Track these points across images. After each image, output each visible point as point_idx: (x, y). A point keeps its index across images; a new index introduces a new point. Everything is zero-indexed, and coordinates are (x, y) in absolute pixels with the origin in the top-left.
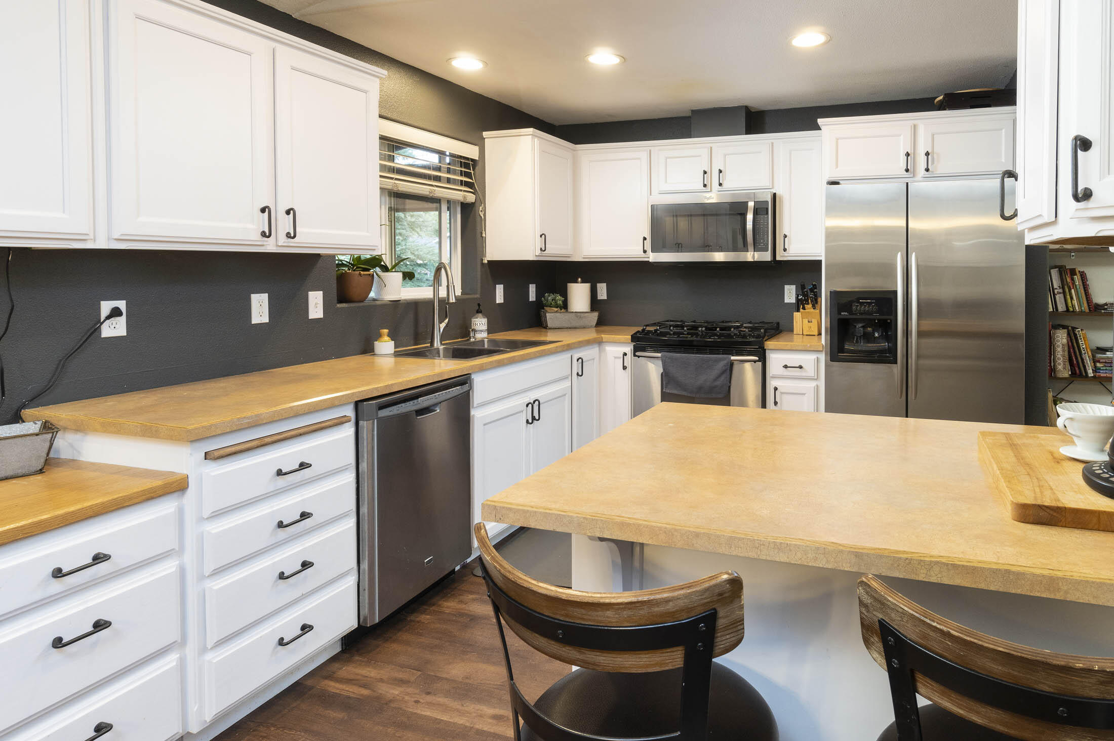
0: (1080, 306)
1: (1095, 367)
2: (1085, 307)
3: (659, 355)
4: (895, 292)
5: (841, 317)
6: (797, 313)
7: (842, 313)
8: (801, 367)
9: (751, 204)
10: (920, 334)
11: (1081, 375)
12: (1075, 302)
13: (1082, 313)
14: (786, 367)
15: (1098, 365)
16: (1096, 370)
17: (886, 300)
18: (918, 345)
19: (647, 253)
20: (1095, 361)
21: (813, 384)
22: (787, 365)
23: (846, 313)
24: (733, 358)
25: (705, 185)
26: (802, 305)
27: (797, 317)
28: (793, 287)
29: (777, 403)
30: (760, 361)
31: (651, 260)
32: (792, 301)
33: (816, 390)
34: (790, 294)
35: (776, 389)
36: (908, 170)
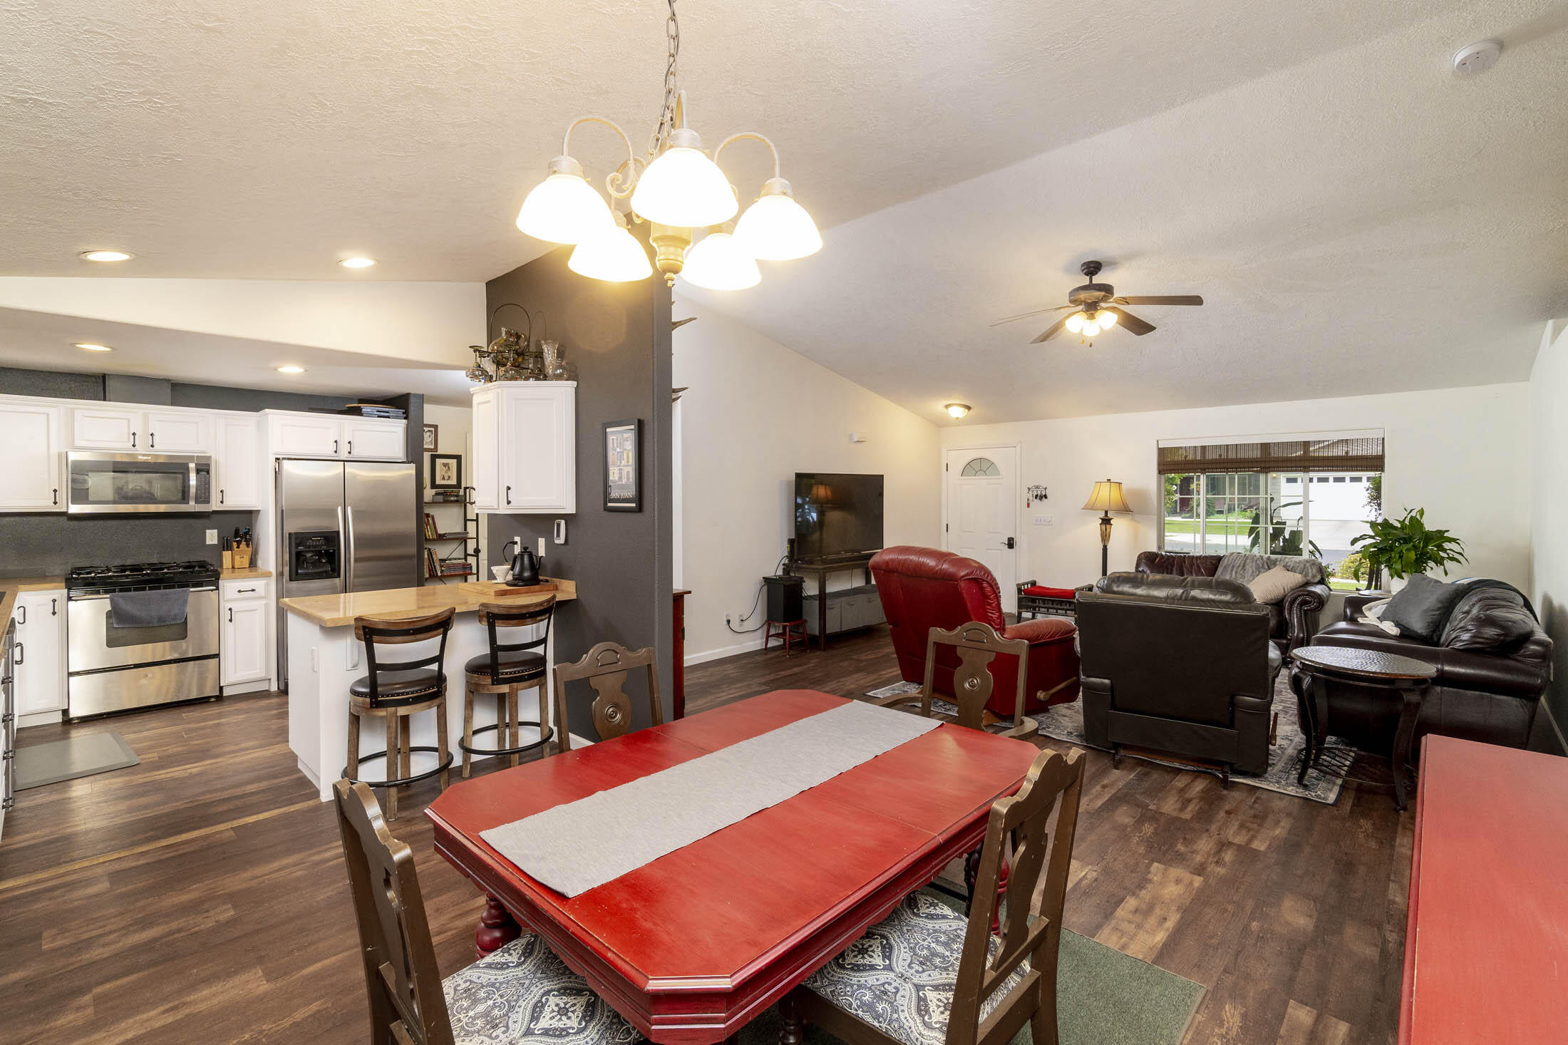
0: (432, 536)
2: (435, 537)
4: (338, 532)
5: (298, 550)
6: (226, 552)
7: (299, 547)
8: (253, 590)
9: (192, 465)
10: (356, 560)
11: (434, 576)
12: (430, 533)
13: (433, 540)
14: (240, 591)
15: (443, 569)
16: (442, 571)
17: (331, 538)
18: (354, 567)
19: (57, 504)
20: (441, 566)
21: (264, 602)
23: (302, 548)
24: (192, 589)
25: (134, 446)
26: (235, 544)
27: (227, 555)
28: (215, 531)
29: (231, 620)
30: (215, 590)
31: (71, 511)
32: (216, 543)
33: (267, 606)
34: (212, 537)
35: (230, 609)
36: (336, 452)
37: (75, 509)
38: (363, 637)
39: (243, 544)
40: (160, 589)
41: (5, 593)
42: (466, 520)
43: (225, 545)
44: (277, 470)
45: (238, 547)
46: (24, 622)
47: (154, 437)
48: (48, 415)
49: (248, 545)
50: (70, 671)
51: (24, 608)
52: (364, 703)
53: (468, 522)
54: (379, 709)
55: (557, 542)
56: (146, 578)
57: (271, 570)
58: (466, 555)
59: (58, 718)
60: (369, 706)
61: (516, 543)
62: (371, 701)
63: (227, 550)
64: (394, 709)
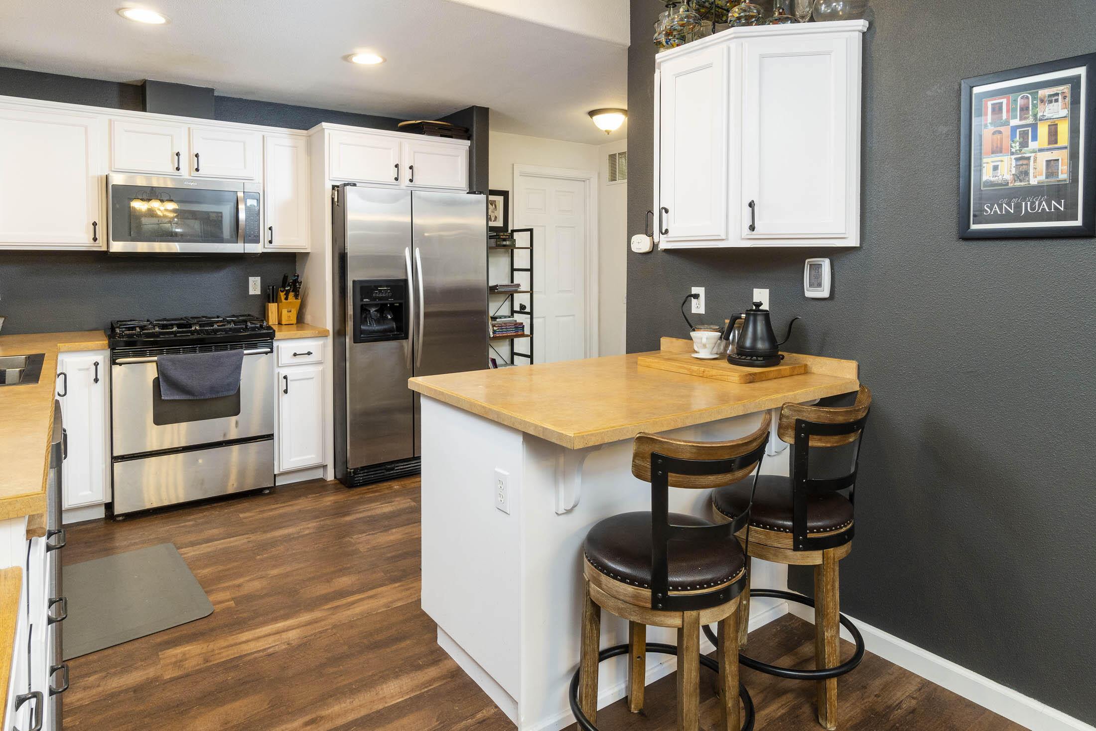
1: (494, 330)
3: (155, 358)
4: (406, 281)
5: (362, 303)
6: (272, 304)
7: (364, 300)
8: (309, 354)
9: (240, 194)
10: (426, 315)
14: (295, 355)
15: (495, 328)
16: (494, 332)
17: (399, 287)
19: (97, 242)
21: (320, 368)
22: (296, 353)
23: (367, 300)
24: (246, 352)
25: (178, 169)
26: (282, 295)
27: (272, 307)
28: (258, 279)
29: (286, 392)
30: (269, 352)
31: (113, 250)
32: (259, 293)
33: (323, 372)
34: (255, 286)
35: (285, 377)
36: (396, 179)
37: (117, 247)
38: (649, 474)
39: (291, 295)
40: (211, 351)
41: (44, 354)
42: (513, 270)
43: (269, 295)
44: (336, 199)
45: (286, 299)
46: (65, 394)
47: (199, 158)
48: (86, 128)
49: (296, 296)
50: (115, 454)
51: (65, 376)
52: (636, 597)
53: (515, 273)
54: (669, 613)
55: (809, 294)
56: (196, 336)
57: (328, 328)
58: (513, 312)
59: (100, 513)
60: (649, 605)
61: (696, 296)
62: (654, 595)
63: (273, 302)
64: (694, 613)
